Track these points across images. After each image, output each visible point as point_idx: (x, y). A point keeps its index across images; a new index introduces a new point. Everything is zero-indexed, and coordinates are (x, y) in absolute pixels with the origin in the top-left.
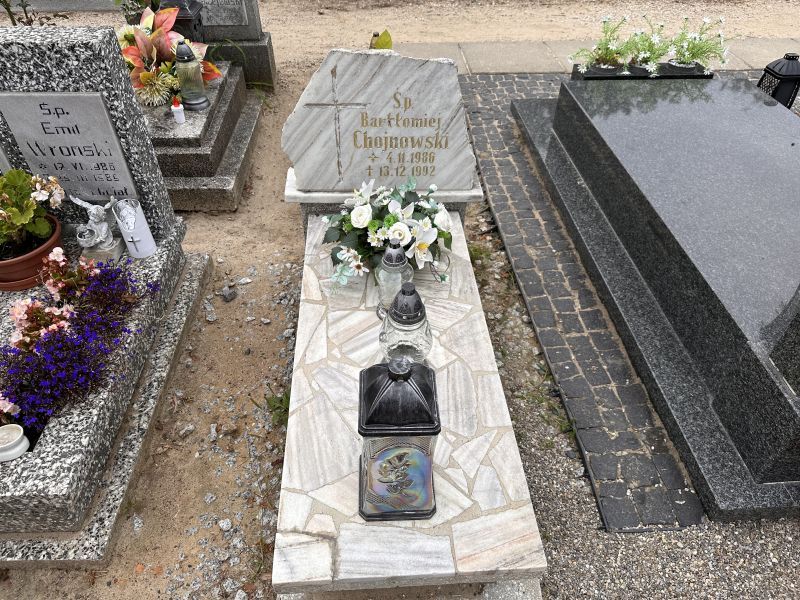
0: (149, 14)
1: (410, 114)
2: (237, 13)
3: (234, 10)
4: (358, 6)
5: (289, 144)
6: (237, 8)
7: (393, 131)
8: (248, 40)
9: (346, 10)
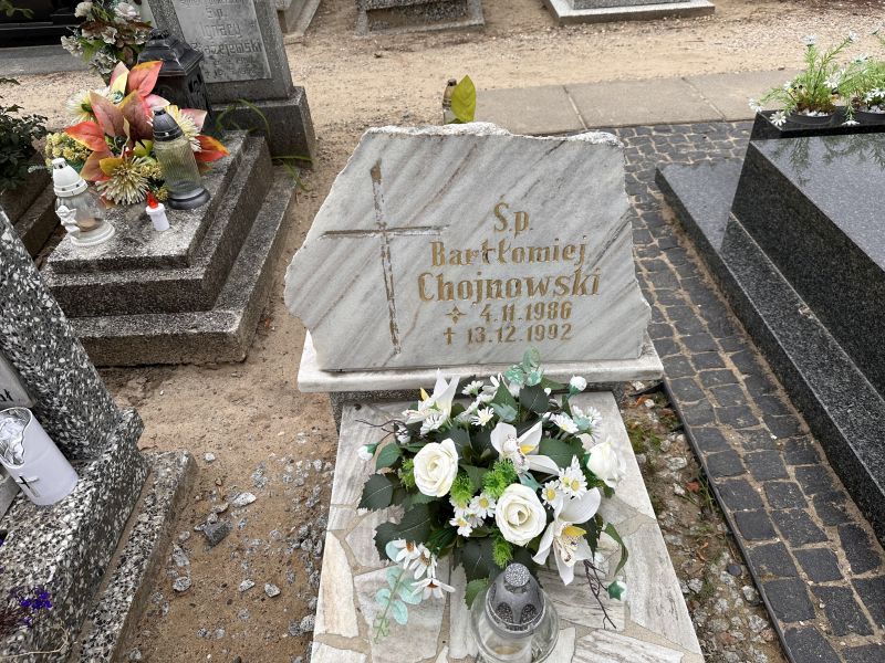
0: (122, 72)
1: (526, 240)
2: (254, 63)
3: (250, 59)
4: (426, 45)
5: (299, 300)
6: (254, 55)
7: (493, 270)
8: (273, 99)
9: (411, 51)
